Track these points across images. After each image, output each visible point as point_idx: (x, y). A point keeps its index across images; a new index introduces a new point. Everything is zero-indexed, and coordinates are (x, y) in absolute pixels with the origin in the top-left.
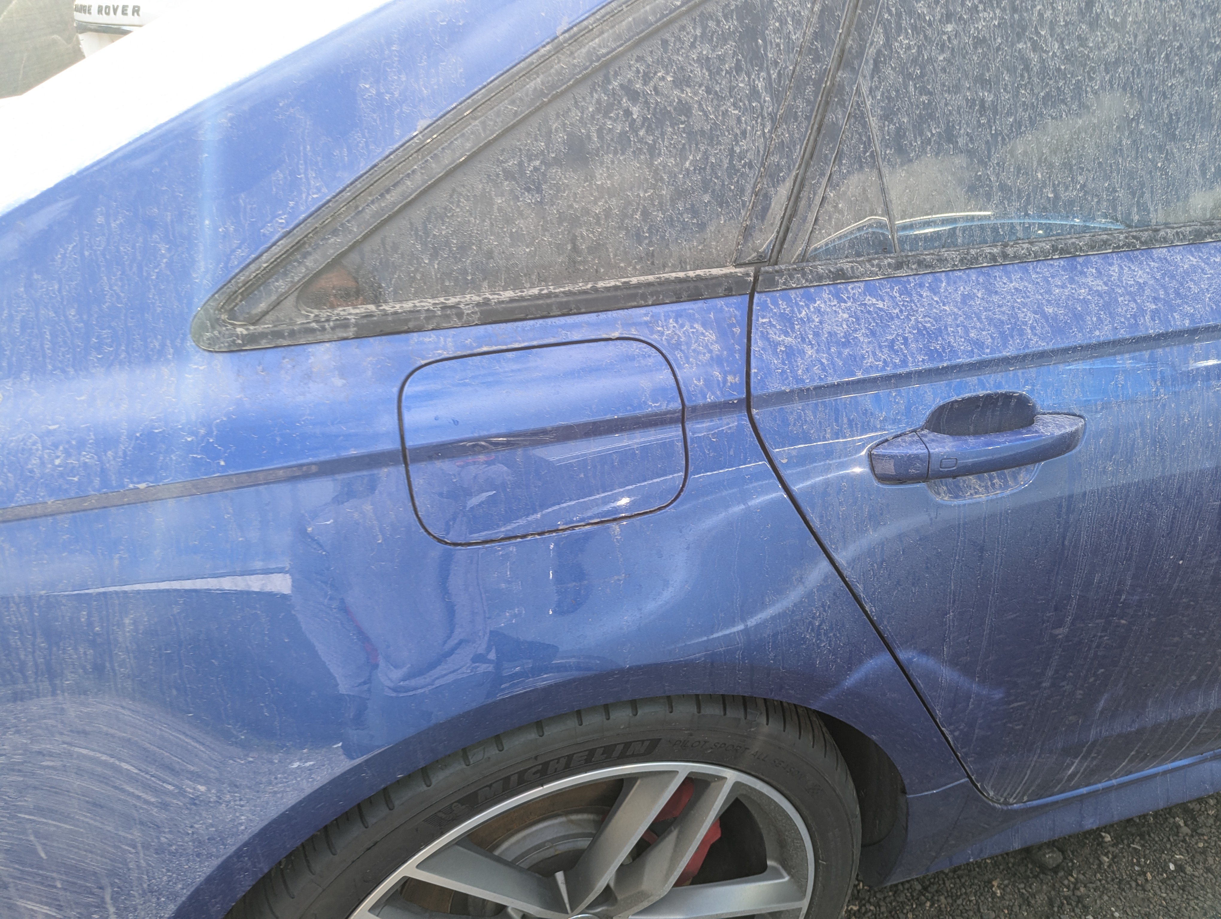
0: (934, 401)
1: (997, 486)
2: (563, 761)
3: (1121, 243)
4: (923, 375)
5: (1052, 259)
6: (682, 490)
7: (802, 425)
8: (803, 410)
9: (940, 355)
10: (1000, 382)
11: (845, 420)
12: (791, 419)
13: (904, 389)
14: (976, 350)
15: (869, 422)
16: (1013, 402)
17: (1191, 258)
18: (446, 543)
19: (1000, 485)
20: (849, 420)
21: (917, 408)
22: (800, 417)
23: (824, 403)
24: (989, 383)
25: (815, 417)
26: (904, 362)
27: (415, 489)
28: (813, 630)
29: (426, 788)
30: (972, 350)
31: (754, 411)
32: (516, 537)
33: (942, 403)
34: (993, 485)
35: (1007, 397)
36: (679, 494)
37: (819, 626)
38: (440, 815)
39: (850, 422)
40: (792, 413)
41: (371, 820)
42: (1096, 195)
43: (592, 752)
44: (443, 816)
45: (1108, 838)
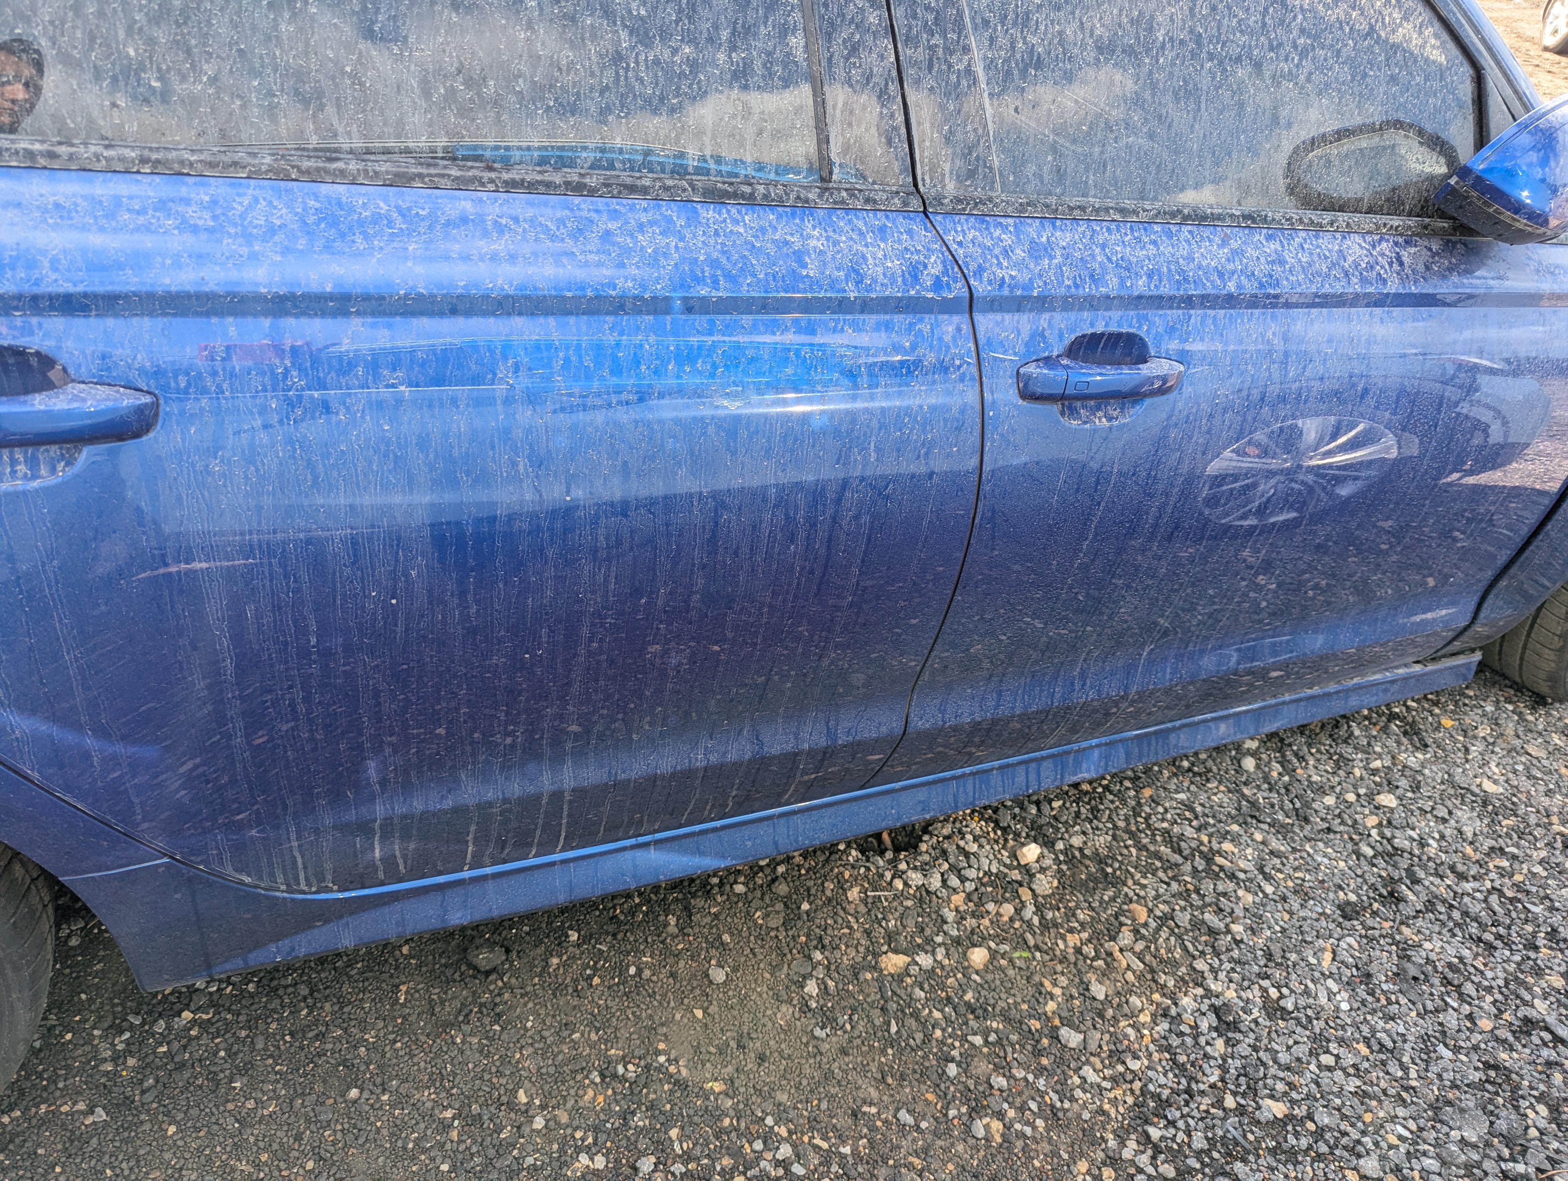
1: (19, 474)
3: (264, 168)
5: (138, 172)
17: (382, 204)
19: (26, 475)
34: (14, 472)
42: (238, 96)
45: (574, 936)
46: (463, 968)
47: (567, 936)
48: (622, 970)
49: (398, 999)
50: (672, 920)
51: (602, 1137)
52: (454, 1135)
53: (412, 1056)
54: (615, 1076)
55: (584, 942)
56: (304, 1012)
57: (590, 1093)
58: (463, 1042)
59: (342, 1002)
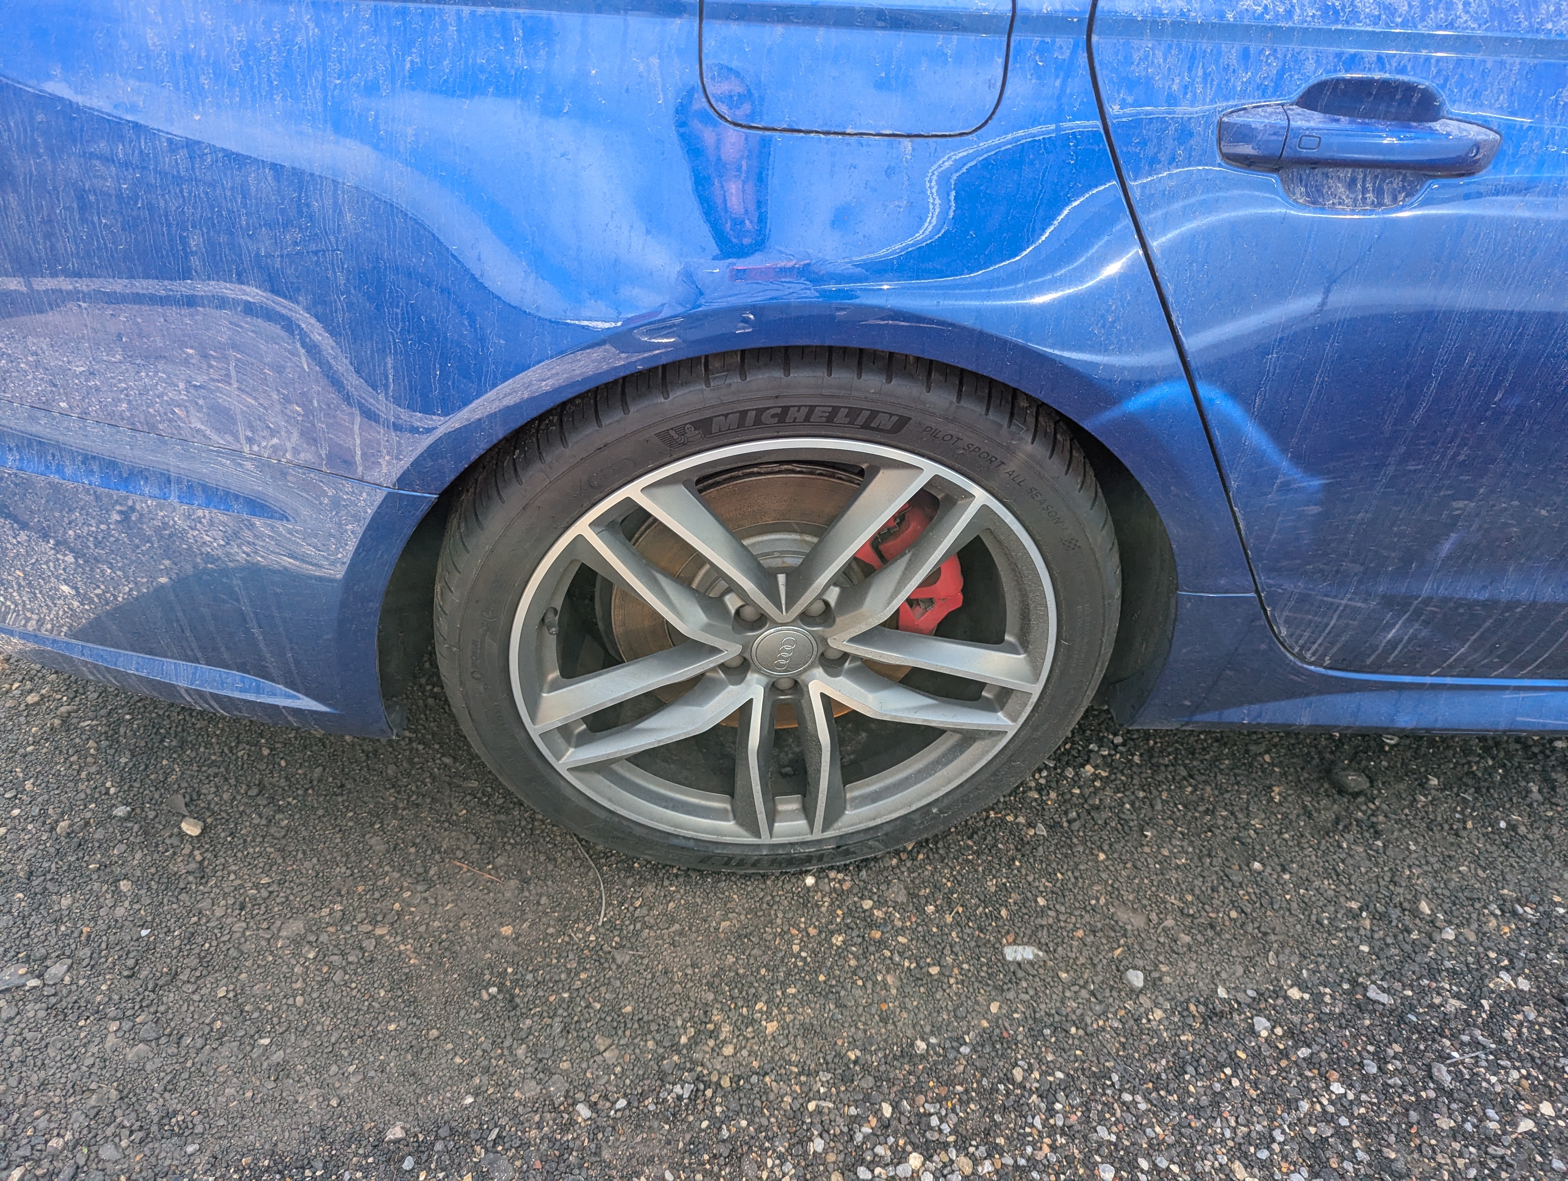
0: (1315, 72)
1: (1369, 201)
2: (804, 411)
4: (1307, 35)
6: (990, 118)
7: (1146, 68)
8: (1152, 49)
9: (1336, 13)
10: (1405, 66)
11: (1200, 73)
12: (1136, 57)
13: (1281, 48)
14: (1384, 17)
15: (1228, 80)
16: (1416, 97)
18: (726, 120)
19: (1373, 203)
20: (1205, 73)
21: (1291, 76)
22: (1146, 57)
23: (1179, 45)
24: (1390, 65)
25: (1165, 60)
26: (1289, 13)
27: (705, 51)
28: (1103, 326)
29: (663, 400)
30: (1379, 16)
31: (1095, 38)
32: (799, 131)
33: (1324, 77)
34: (1364, 199)
35: (1409, 89)
36: (986, 122)
37: (1114, 322)
38: (672, 433)
39: (1206, 75)
40: (1138, 50)
41: (605, 422)
43: (836, 410)
44: (676, 436)
45: (1434, 782)
46: (1326, 785)
47: (1428, 780)
48: (1494, 824)
49: (1272, 798)
50: (1535, 789)
51: (1519, 964)
52: (1367, 924)
53: (1302, 849)
54: (1514, 913)
55: (1445, 789)
56: (1189, 789)
57: (1493, 923)
58: (1349, 848)
59: (1222, 791)
